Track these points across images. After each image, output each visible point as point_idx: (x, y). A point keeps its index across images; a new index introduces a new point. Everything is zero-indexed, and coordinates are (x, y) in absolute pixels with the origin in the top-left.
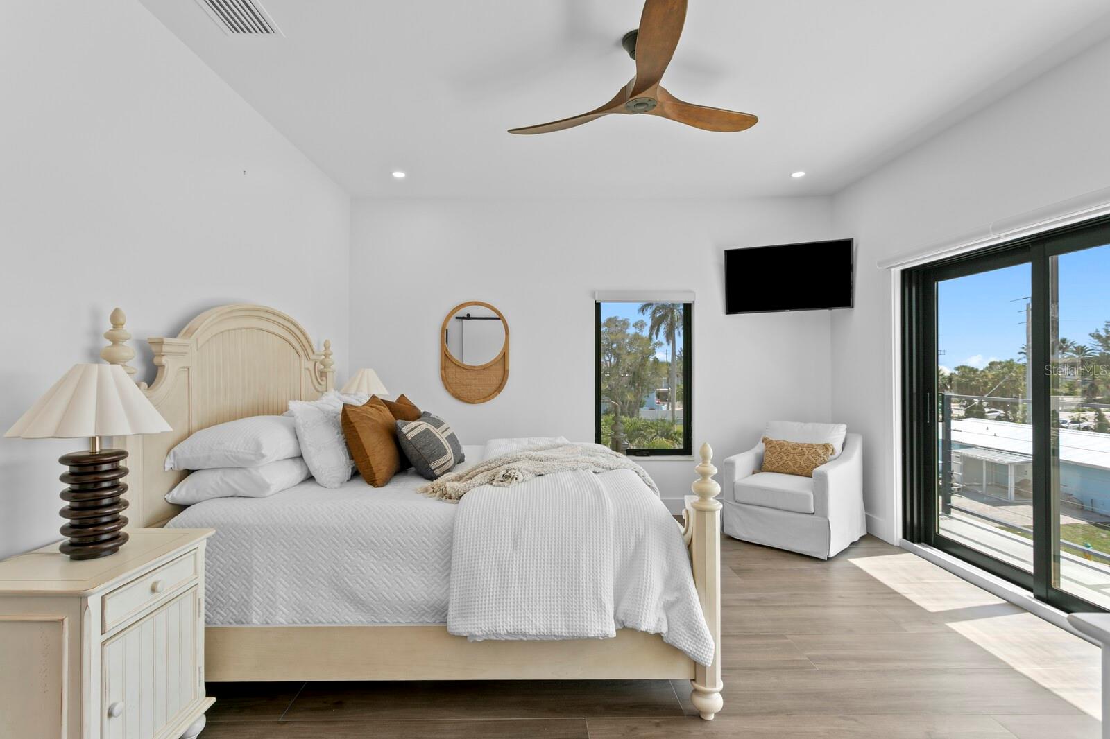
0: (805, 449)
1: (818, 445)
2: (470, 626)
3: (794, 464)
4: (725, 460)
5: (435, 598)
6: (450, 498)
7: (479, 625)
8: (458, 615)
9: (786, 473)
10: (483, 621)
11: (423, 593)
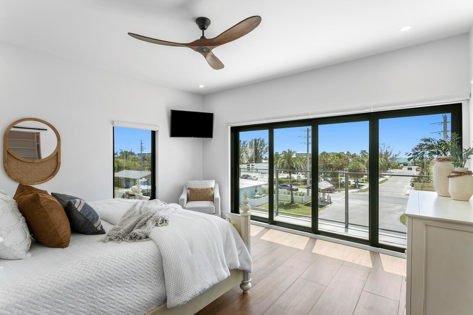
0: (205, 191)
1: (209, 188)
2: (184, 298)
3: (202, 197)
4: (180, 199)
5: (158, 294)
6: (141, 238)
7: (188, 295)
8: (175, 296)
9: (199, 201)
10: (190, 293)
11: (151, 294)
